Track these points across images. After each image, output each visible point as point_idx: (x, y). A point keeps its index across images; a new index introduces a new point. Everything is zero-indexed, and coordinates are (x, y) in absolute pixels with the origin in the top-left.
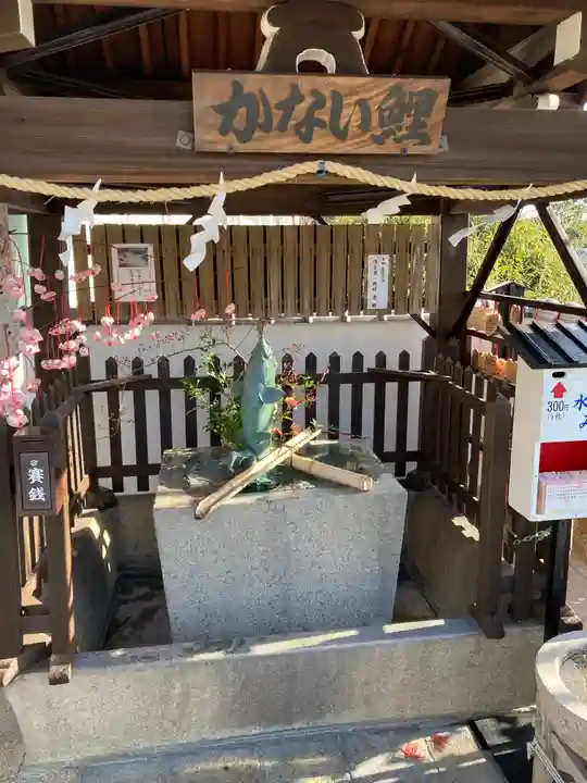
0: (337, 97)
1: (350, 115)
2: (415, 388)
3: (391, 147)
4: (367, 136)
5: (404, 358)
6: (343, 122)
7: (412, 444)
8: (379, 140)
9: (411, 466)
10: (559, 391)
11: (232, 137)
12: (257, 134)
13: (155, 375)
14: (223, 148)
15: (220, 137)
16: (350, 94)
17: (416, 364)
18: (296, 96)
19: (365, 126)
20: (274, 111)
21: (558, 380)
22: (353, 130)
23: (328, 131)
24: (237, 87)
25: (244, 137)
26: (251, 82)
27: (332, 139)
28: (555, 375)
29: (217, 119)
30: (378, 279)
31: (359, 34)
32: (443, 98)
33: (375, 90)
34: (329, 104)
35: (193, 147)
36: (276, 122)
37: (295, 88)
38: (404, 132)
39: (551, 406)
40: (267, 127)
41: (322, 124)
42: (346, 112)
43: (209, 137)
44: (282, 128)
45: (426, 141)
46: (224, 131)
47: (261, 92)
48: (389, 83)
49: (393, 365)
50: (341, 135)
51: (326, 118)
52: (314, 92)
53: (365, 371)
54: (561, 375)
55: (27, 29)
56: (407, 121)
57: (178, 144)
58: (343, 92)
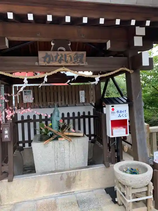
0: (65, 55)
1: (68, 58)
2: (92, 119)
3: (76, 64)
4: (72, 62)
5: (89, 113)
6: (67, 59)
7: (92, 133)
8: (74, 63)
9: (92, 138)
10: (113, 110)
11: (46, 63)
12: (51, 62)
13: (33, 119)
14: (44, 65)
15: (44, 63)
16: (68, 54)
17: (92, 114)
18: (58, 55)
19: (71, 60)
20: (54, 58)
21: (112, 107)
22: (69, 61)
23: (64, 61)
24: (47, 54)
25: (48, 63)
26: (49, 53)
27: (65, 63)
28: (112, 106)
29: (43, 59)
30: (82, 96)
31: (70, 44)
32: (85, 55)
33: (72, 54)
34: (64, 56)
35: (39, 64)
36: (54, 60)
37: (57, 54)
38: (79, 61)
39: (112, 113)
40: (53, 61)
41: (63, 60)
42: (67, 58)
43: (42, 63)
44: (56, 61)
45: (83, 63)
46: (44, 62)
47: (51, 55)
48: (75, 52)
49: (87, 114)
50: (67, 62)
51: (64, 59)
52: (61, 54)
53: (81, 116)
54: (113, 106)
55: (7, 45)
56: (79, 59)
57: (36, 64)
58: (66, 54)
